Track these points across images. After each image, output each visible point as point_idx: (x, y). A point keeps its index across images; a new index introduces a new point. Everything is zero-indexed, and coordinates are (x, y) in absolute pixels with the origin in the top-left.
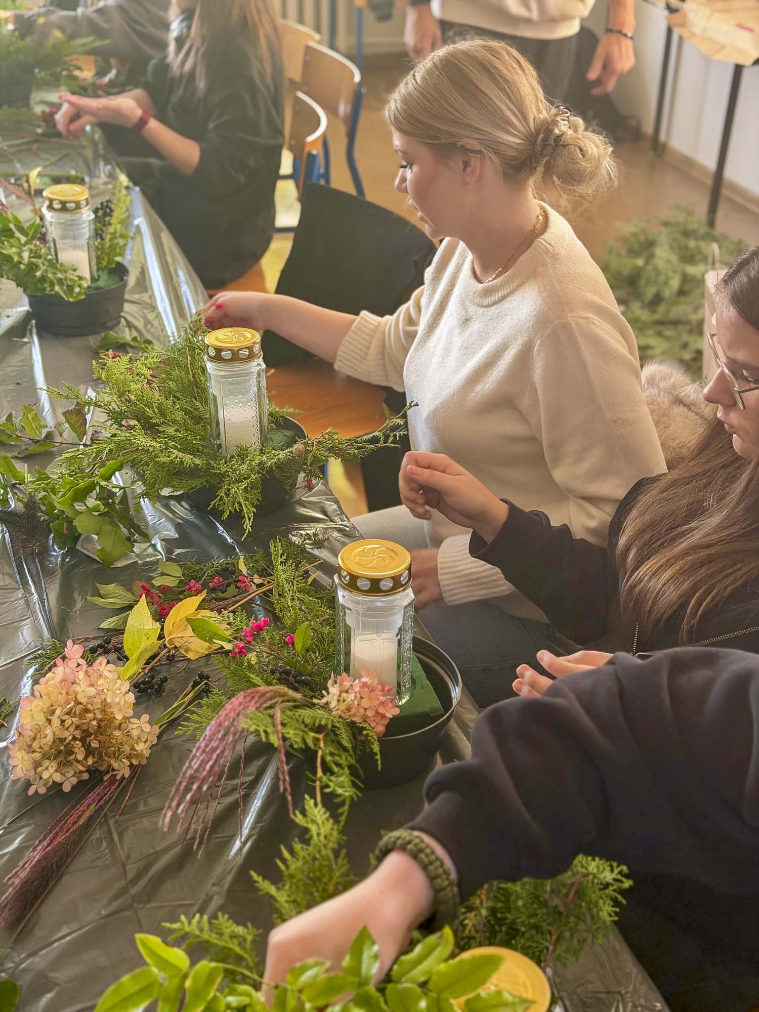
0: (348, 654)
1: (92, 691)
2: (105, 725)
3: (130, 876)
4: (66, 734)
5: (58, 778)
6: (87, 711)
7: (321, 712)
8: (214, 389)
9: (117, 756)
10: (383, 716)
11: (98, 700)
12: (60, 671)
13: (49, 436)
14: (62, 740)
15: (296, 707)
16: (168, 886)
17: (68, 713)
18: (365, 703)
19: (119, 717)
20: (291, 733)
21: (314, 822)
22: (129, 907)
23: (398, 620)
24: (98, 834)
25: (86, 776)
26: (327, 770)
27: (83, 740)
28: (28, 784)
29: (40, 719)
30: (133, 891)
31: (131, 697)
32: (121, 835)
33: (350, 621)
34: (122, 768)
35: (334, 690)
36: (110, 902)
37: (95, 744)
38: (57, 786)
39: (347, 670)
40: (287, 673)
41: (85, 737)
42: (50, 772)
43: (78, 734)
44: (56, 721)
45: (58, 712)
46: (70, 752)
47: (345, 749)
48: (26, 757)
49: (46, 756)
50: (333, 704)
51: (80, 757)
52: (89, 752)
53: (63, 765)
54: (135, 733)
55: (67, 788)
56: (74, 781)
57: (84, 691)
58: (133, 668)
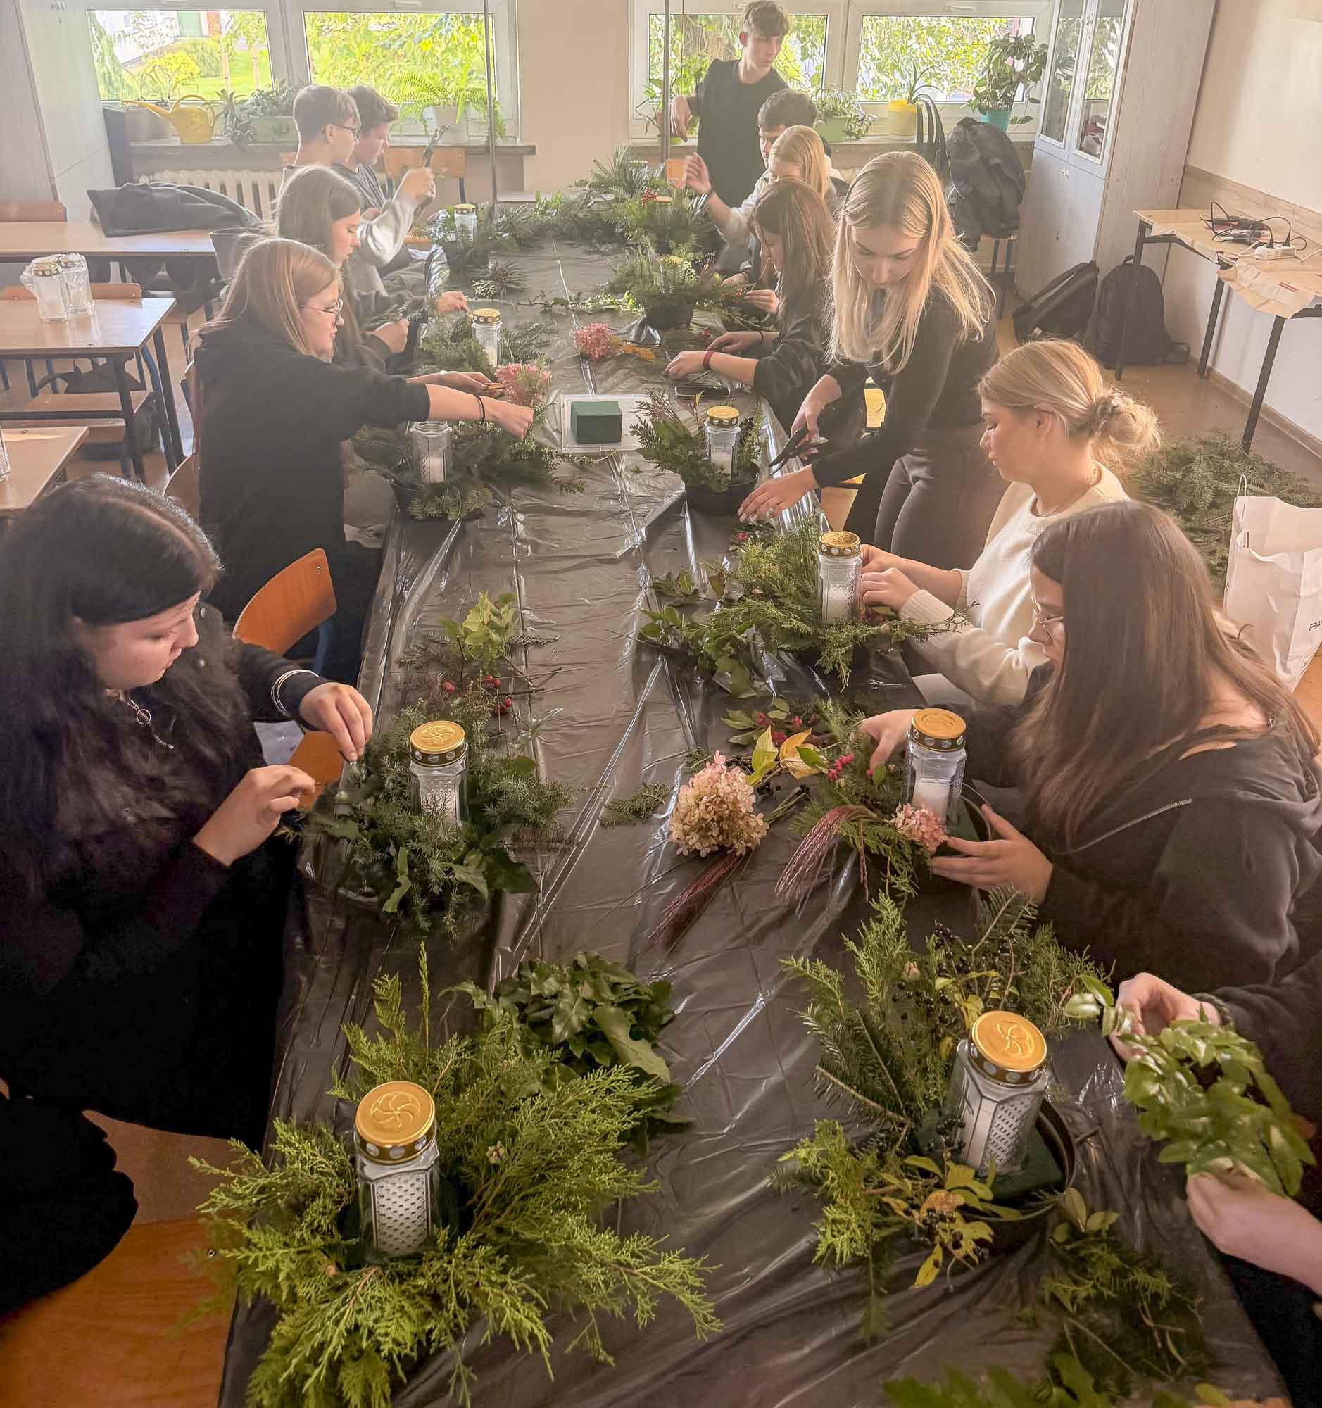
0: (912, 788)
1: (728, 790)
2: (734, 815)
3: (746, 923)
4: (707, 816)
5: (698, 846)
6: (722, 802)
7: (891, 830)
8: (822, 574)
9: (738, 838)
10: (936, 840)
11: (731, 797)
12: (708, 772)
13: (696, 592)
14: (705, 820)
15: (872, 823)
16: (772, 935)
17: (711, 802)
18: (923, 828)
19: (744, 811)
20: (870, 842)
21: (884, 908)
22: (746, 946)
23: (953, 771)
24: (724, 891)
25: (716, 849)
26: (894, 872)
27: (718, 822)
28: (678, 847)
29: (692, 802)
30: (750, 935)
31: (753, 799)
32: (740, 896)
33: (915, 764)
34: (740, 849)
35: (901, 815)
36: (732, 941)
37: (726, 827)
38: (697, 851)
39: (910, 801)
40: (867, 797)
41: (720, 820)
42: (694, 840)
43: (715, 818)
44: (702, 807)
45: (704, 799)
46: (708, 829)
47: (906, 860)
48: (680, 826)
49: (692, 829)
50: (899, 825)
51: (715, 834)
52: (722, 831)
53: (704, 837)
54: (753, 824)
55: (703, 854)
56: (709, 850)
57: (723, 787)
58: (757, 777)
